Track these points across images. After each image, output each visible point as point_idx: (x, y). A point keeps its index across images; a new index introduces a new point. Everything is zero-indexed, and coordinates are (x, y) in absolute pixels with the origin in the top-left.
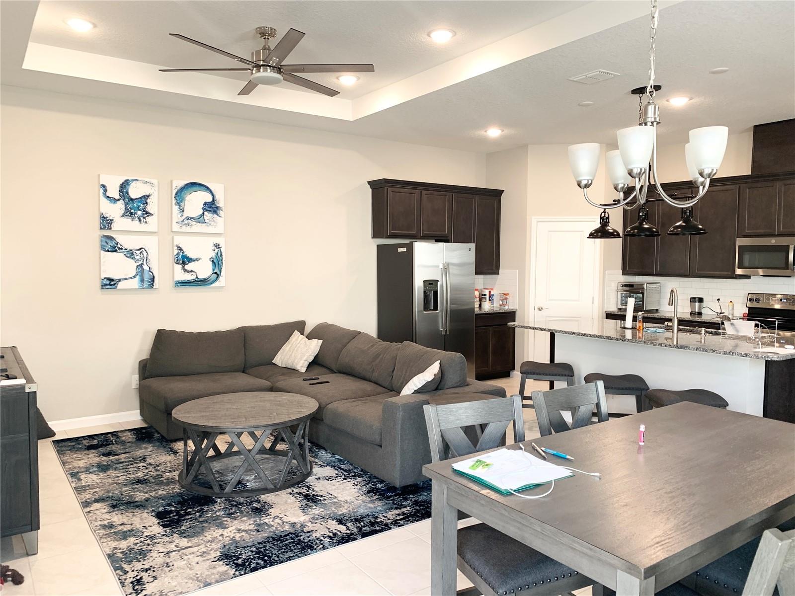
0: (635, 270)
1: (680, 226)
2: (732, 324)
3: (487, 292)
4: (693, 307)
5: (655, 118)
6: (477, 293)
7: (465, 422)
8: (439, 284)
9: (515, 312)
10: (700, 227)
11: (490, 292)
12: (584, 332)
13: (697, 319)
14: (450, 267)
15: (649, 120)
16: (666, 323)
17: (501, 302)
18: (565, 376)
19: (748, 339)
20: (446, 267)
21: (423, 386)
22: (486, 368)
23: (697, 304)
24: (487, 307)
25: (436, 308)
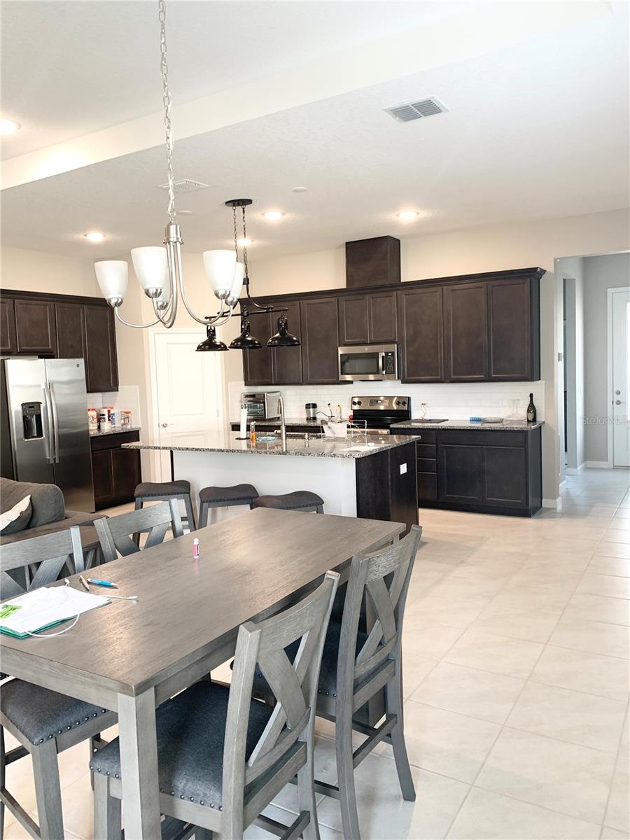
0: (256, 380)
1: (276, 338)
2: (329, 427)
3: (105, 412)
4: (308, 413)
5: (178, 239)
6: (94, 414)
7: (12, 565)
8: (42, 406)
9: (138, 431)
10: (295, 339)
11: (109, 411)
12: (197, 447)
13: (312, 424)
14: (54, 385)
15: (171, 239)
16: (275, 431)
17: (123, 421)
18: (181, 493)
19: (342, 440)
20: (50, 387)
21: (6, 528)
22: (109, 495)
23: (311, 410)
24: (107, 428)
25: (40, 434)
